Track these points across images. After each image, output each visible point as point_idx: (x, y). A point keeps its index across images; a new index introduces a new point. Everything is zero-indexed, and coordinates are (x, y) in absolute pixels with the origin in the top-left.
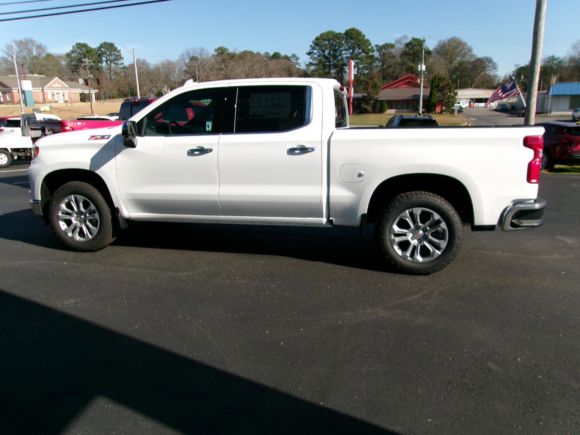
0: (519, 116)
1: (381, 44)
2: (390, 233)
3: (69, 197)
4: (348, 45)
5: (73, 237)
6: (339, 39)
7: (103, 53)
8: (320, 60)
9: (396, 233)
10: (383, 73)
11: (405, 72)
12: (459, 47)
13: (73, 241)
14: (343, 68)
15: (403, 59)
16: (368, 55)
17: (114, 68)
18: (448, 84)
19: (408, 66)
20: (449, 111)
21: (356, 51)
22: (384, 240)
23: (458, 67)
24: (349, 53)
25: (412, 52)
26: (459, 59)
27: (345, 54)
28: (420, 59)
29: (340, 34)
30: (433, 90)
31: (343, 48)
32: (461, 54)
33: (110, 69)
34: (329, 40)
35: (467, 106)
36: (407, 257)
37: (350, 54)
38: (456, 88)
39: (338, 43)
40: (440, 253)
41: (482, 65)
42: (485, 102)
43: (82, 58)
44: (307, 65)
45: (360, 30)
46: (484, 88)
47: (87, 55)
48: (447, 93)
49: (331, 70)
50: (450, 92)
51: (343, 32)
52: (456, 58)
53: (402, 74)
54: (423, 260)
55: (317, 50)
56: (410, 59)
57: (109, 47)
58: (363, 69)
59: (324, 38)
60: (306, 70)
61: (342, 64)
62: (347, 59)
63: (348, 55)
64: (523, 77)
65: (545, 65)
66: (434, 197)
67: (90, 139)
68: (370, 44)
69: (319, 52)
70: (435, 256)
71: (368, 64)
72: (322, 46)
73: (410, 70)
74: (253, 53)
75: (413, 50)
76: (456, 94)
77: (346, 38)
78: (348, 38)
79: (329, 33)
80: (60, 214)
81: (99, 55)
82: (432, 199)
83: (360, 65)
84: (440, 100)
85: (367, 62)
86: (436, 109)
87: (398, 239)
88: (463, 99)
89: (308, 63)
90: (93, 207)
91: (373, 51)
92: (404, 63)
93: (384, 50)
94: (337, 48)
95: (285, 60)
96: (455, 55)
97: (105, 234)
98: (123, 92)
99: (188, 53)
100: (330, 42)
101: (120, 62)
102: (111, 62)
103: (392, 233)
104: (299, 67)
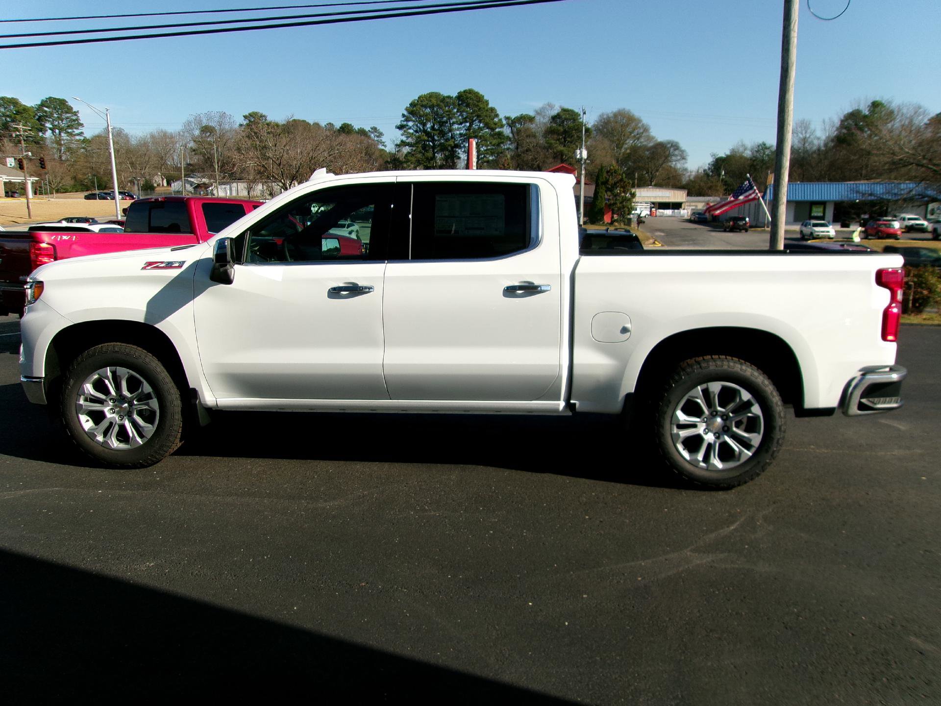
0: (725, 231)
1: (513, 116)
2: (671, 423)
3: (101, 371)
4: (462, 116)
5: (105, 442)
6: (447, 105)
7: (47, 116)
8: (419, 137)
9: (681, 423)
10: (518, 160)
11: (551, 160)
12: (630, 124)
13: (106, 450)
14: (455, 150)
15: (547, 139)
16: (495, 132)
17: (65, 141)
18: (621, 180)
19: (555, 151)
20: (624, 222)
21: (475, 126)
22: (663, 435)
23: (629, 154)
24: (464, 129)
25: (561, 129)
26: (630, 142)
27: (458, 129)
28: (573, 140)
29: (449, 97)
30: (599, 189)
31: (454, 120)
32: (633, 135)
33: (58, 142)
34: (432, 107)
35: (647, 214)
36: (699, 461)
37: (466, 130)
38: (633, 186)
39: (447, 112)
40: (750, 454)
41: (665, 153)
42: (672, 209)
43: (7, 122)
44: (397, 145)
45: (481, 92)
46: (668, 187)
47: (18, 117)
48: (620, 193)
49: (436, 154)
50: (624, 192)
51: (454, 94)
52: (626, 140)
53: (547, 163)
54: (723, 466)
55: (414, 121)
56: (559, 140)
57: (59, 106)
58: (487, 154)
59: (424, 103)
60: (396, 153)
61: (453, 145)
62: (461, 137)
63: (462, 132)
64: (723, 173)
65: (754, 157)
66: (741, 364)
67: (144, 268)
68: (497, 115)
69: (417, 125)
70: (743, 459)
71: (494, 145)
72: (421, 116)
73: (559, 157)
74: (308, 124)
75: (563, 126)
76: (633, 195)
77: (459, 105)
78: (461, 104)
79: (431, 95)
80: (82, 402)
81: (39, 119)
82: (738, 367)
83: (482, 147)
84: (610, 205)
85: (493, 144)
86: (603, 217)
87: (684, 433)
88: (640, 203)
89: (399, 142)
90: (147, 388)
91: (502, 126)
92: (550, 146)
93: (518, 126)
94: (445, 119)
95: (361, 136)
96: (624, 135)
97: (168, 436)
98: (82, 181)
99: (198, 120)
100: (433, 109)
101: (77, 131)
102: (61, 130)
103: (673, 424)
104: (383, 148)
